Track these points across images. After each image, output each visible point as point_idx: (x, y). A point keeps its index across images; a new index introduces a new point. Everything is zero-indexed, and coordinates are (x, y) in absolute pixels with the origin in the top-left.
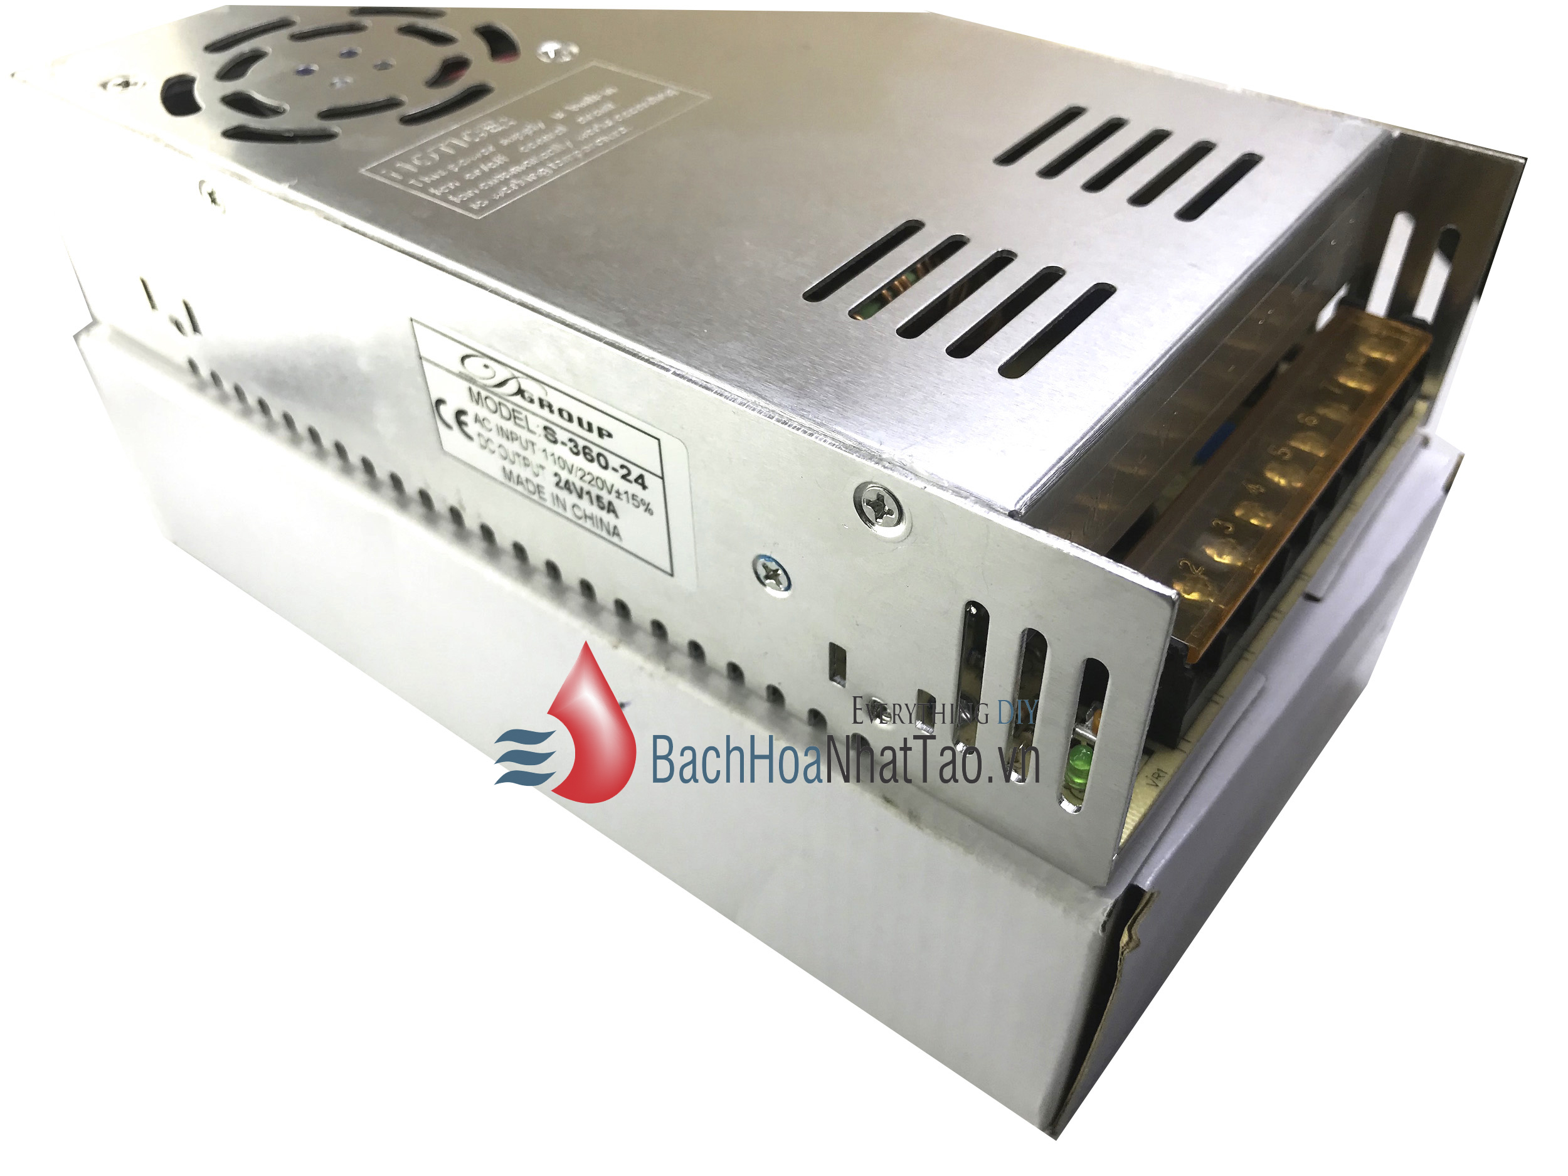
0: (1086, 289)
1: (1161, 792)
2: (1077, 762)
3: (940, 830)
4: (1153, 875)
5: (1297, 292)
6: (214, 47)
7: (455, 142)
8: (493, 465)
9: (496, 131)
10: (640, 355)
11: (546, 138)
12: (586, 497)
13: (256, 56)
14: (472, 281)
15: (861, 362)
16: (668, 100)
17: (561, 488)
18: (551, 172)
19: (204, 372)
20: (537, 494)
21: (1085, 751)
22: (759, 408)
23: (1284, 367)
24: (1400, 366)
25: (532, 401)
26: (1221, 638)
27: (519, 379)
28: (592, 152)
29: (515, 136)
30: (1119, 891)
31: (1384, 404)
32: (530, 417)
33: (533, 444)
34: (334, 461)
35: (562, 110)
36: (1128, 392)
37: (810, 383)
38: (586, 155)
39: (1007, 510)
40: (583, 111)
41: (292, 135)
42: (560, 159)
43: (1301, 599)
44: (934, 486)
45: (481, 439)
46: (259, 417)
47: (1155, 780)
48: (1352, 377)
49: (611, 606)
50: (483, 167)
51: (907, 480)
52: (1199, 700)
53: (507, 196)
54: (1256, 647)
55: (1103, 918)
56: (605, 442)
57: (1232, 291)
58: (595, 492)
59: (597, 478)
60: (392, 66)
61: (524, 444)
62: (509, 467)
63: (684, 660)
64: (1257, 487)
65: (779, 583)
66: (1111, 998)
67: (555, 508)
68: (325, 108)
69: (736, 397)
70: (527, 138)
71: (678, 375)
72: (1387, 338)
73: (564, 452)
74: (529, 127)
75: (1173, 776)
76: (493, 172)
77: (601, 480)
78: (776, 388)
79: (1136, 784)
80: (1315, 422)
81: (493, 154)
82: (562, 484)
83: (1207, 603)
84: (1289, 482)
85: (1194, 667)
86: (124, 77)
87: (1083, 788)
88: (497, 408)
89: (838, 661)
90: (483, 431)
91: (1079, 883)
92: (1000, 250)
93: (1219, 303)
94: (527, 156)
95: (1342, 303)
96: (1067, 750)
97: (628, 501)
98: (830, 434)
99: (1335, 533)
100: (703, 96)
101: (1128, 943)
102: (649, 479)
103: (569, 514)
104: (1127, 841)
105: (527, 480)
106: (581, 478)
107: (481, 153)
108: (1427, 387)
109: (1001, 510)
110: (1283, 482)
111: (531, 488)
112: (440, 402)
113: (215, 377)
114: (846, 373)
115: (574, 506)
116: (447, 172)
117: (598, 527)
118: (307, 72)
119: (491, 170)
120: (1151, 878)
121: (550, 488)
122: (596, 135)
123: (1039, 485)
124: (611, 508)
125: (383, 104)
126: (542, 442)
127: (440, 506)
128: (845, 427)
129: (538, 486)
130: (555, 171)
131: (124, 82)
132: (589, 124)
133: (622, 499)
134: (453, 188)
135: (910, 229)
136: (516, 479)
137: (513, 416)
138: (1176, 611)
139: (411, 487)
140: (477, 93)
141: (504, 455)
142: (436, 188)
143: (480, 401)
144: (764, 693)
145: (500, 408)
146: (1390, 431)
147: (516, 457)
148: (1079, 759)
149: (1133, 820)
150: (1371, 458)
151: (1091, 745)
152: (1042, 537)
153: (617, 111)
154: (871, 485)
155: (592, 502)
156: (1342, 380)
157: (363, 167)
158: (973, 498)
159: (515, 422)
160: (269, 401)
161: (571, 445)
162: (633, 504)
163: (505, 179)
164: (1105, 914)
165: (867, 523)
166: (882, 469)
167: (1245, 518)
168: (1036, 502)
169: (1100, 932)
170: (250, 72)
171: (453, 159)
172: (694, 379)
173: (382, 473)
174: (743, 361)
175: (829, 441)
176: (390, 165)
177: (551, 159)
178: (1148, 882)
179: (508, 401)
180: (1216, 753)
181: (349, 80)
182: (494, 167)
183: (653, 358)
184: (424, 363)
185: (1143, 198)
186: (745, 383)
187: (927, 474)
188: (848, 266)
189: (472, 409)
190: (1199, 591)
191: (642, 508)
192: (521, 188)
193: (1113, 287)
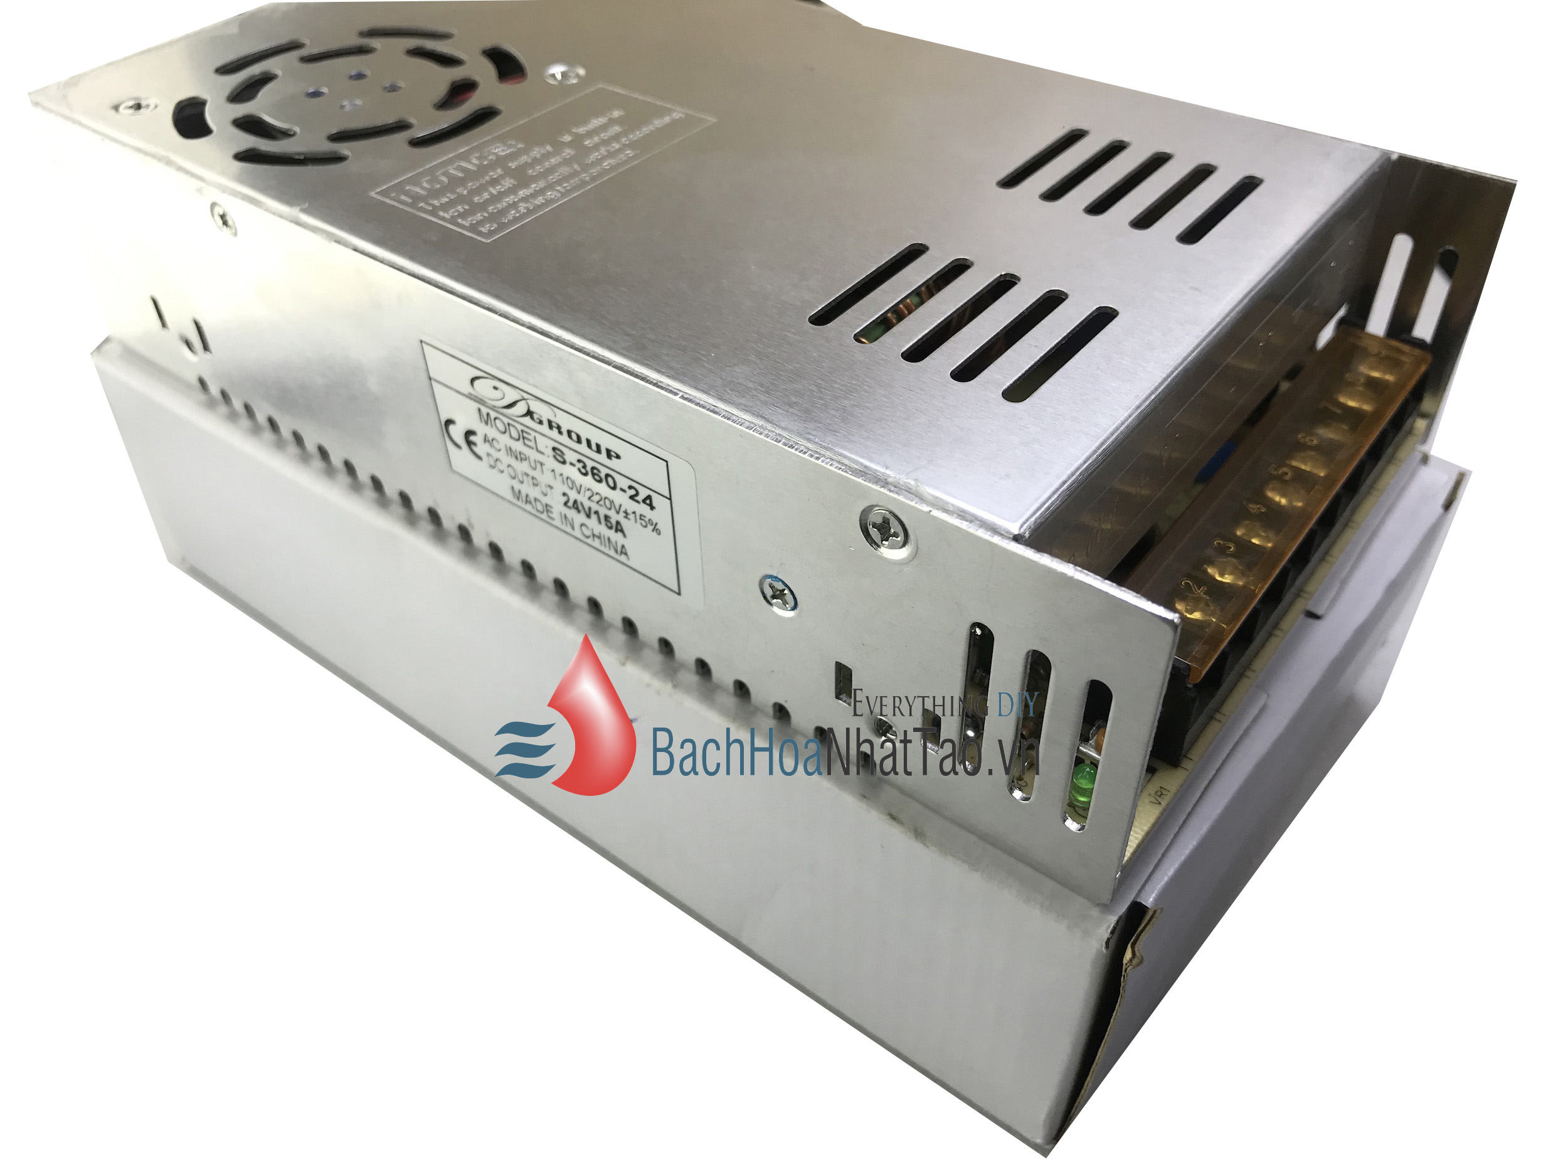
0: (1089, 313)
1: (1164, 810)
2: (1080, 781)
3: (946, 848)
4: (1156, 892)
5: (1298, 312)
6: (225, 70)
7: (464, 164)
8: (502, 484)
9: (504, 153)
10: (648, 378)
11: (554, 161)
12: (594, 517)
13: (266, 79)
14: (481, 304)
15: (867, 386)
16: (674, 122)
17: (569, 507)
18: (559, 195)
19: (214, 390)
20: (545, 513)
21: (1088, 769)
22: (766, 432)
23: (1285, 386)
24: (1400, 386)
25: (541, 422)
26: (1224, 656)
27: (528, 401)
28: (600, 175)
29: (524, 159)
30: (1122, 908)
31: (1384, 424)
32: (539, 437)
33: (542, 464)
34: (343, 478)
35: (570, 133)
36: (1130, 416)
37: (817, 407)
38: (593, 179)
39: (1011, 533)
40: (590, 134)
41: (302, 157)
42: (568, 183)
43: (1302, 616)
44: (939, 510)
45: (490, 458)
46: (268, 435)
47: (1159, 799)
48: (1352, 398)
49: (619, 623)
50: (492, 190)
51: (913, 504)
52: (1201, 719)
53: (516, 220)
54: (1258, 665)
55: (1107, 935)
56: (614, 463)
57: (1233, 314)
58: (603, 511)
59: (606, 498)
60: (400, 88)
61: (533, 465)
62: (517, 486)
63: (691, 677)
64: (1258, 506)
65: (785, 603)
66: (1114, 1014)
67: (563, 527)
68: (335, 131)
69: (743, 421)
70: (536, 161)
71: (686, 399)
72: (1388, 358)
73: (573, 472)
74: (537, 149)
75: (1175, 794)
76: (501, 195)
77: (609, 500)
78: (783, 412)
79: (1139, 803)
80: (1315, 442)
81: (502, 177)
82: (570, 504)
83: (1209, 623)
84: (1290, 502)
85: (1195, 685)
86: (134, 99)
87: (1086, 806)
88: (506, 428)
89: (843, 679)
90: (492, 451)
91: (1081, 900)
92: (1003, 273)
93: (1220, 327)
94: (534, 179)
95: (1341, 322)
96: (1071, 768)
97: (636, 521)
98: (835, 457)
99: (1335, 551)
100: (709, 119)
101: (1131, 960)
102: (656, 500)
103: (577, 533)
104: (1130, 859)
105: (536, 499)
106: (589, 498)
107: (490, 176)
108: (1426, 405)
109: (1006, 534)
110: (1284, 501)
111: (540, 508)
112: (449, 422)
113: (224, 394)
114: (851, 397)
115: (582, 525)
116: (456, 196)
117: (605, 546)
118: (316, 94)
119: (500, 193)
120: (1154, 895)
121: (558, 507)
122: (604, 158)
123: (1043, 509)
124: (619, 528)
125: (391, 126)
126: (550, 463)
127: (450, 524)
128: (850, 451)
129: (547, 505)
130: (563, 195)
131: (135, 104)
132: (596, 147)
133: (629, 519)
134: (462, 210)
135: (915, 252)
136: (524, 498)
137: (522, 437)
138: (1179, 635)
139: (420, 505)
140: (485, 115)
141: (513, 475)
142: (446, 211)
143: (489, 422)
144: (771, 711)
145: (509, 429)
146: (1390, 450)
147: (525, 477)
148: (1083, 777)
149: (1136, 838)
150: (1372, 476)
151: (1095, 764)
152: (1046, 560)
153: (624, 133)
154: (877, 508)
155: (600, 522)
156: (1342, 399)
157: (372, 190)
158: (978, 522)
159: (524, 444)
160: (278, 418)
161: (580, 465)
162: (641, 524)
163: (514, 202)
164: (1109, 931)
165: (873, 545)
166: (888, 493)
167: (1245, 537)
168: (1040, 527)
169: (1104, 949)
170: (260, 94)
171: (462, 182)
172: (701, 402)
173: (391, 490)
174: (751, 385)
175: (836, 464)
176: (398, 187)
177: (559, 182)
178: (1151, 900)
179: (518, 422)
180: (1218, 770)
181: (359, 102)
182: (503, 190)
183: (661, 382)
184: (434, 384)
185: (1145, 221)
186: (752, 407)
187: (932, 498)
188: (853, 289)
189: (481, 429)
190: (1203, 611)
191: (650, 528)
192: (529, 212)
193: (1115, 310)
